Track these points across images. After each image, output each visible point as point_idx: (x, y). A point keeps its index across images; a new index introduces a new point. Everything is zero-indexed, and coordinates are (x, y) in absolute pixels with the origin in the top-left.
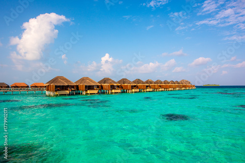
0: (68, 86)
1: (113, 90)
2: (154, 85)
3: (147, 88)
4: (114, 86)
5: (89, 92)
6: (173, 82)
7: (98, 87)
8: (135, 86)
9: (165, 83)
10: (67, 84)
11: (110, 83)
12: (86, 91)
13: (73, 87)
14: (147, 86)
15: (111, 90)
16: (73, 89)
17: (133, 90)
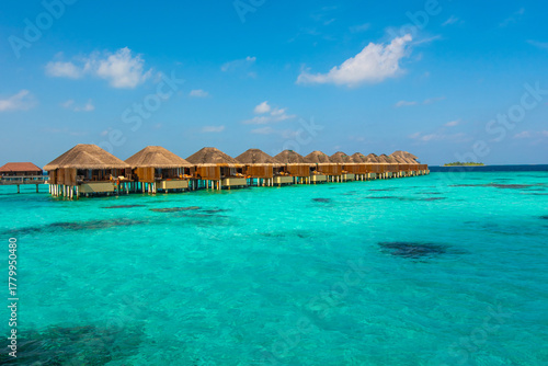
0: (109, 171)
1: (228, 180)
2: (330, 167)
3: (312, 175)
4: (227, 168)
5: (165, 185)
6: (375, 157)
7: (187, 171)
8: (282, 169)
9: (355, 161)
10: (106, 166)
11: (220, 161)
12: (159, 182)
13: (122, 172)
14: (312, 169)
15: (222, 179)
16: (122, 178)
17: (279, 180)
